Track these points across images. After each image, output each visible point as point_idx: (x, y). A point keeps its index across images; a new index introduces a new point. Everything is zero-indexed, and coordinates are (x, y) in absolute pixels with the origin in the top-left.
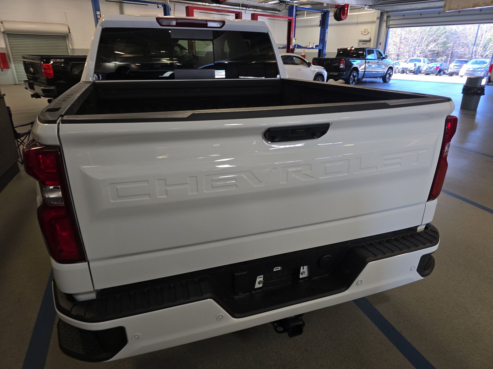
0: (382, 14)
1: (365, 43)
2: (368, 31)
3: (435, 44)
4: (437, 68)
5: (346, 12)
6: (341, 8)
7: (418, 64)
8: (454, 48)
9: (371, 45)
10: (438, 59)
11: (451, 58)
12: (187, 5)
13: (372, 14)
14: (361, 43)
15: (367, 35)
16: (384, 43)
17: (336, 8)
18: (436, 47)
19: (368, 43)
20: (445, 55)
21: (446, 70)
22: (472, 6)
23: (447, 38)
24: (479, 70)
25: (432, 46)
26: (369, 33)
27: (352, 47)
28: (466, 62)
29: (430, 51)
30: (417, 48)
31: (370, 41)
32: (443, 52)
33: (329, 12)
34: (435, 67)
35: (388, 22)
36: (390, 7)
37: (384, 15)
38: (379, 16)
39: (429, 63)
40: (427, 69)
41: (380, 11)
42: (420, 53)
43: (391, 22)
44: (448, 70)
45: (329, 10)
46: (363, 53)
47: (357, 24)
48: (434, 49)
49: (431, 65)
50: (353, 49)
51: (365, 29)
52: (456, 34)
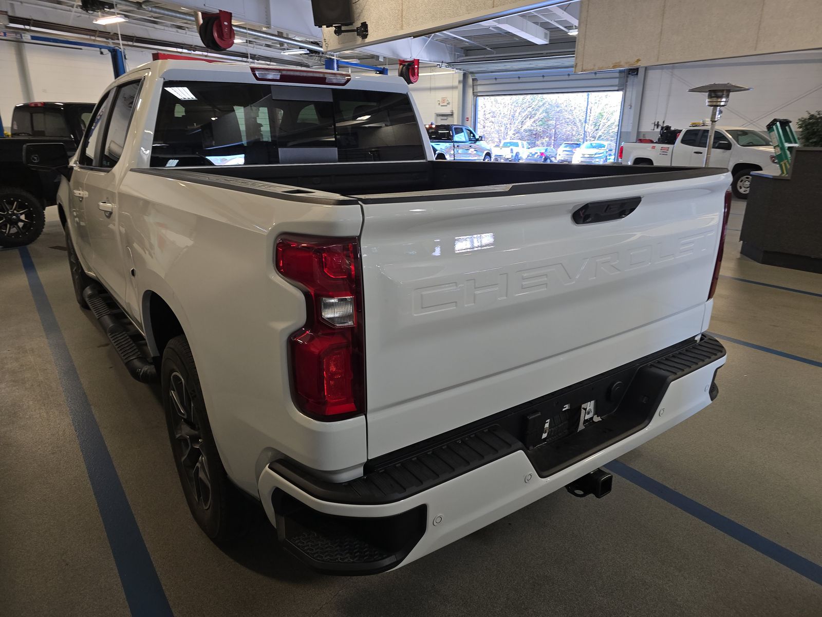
0: (465, 75)
1: (446, 118)
2: (448, 101)
3: (533, 120)
4: (542, 154)
5: (416, 71)
6: (409, 65)
7: (516, 150)
8: (558, 126)
9: (455, 121)
10: (538, 143)
11: (554, 140)
12: (155, 52)
13: (451, 76)
14: (439, 118)
15: (446, 106)
16: (472, 118)
17: (401, 64)
18: (534, 125)
19: (450, 118)
20: (547, 137)
21: (552, 157)
22: (612, 66)
23: (546, 112)
24: (597, 156)
25: (528, 124)
26: (449, 103)
27: (432, 124)
28: (578, 145)
29: (526, 131)
30: (508, 126)
31: (452, 115)
32: (543, 131)
33: (387, 70)
34: (539, 154)
35: (475, 87)
36: (474, 66)
37: (468, 77)
38: (461, 78)
39: (529, 148)
40: (528, 156)
41: (462, 72)
42: (514, 134)
43: (480, 89)
44: (556, 158)
45: (387, 67)
46: (450, 132)
47: (431, 89)
48: (532, 128)
49: (533, 150)
50: (434, 126)
51: (444, 98)
52: (558, 107)
